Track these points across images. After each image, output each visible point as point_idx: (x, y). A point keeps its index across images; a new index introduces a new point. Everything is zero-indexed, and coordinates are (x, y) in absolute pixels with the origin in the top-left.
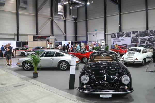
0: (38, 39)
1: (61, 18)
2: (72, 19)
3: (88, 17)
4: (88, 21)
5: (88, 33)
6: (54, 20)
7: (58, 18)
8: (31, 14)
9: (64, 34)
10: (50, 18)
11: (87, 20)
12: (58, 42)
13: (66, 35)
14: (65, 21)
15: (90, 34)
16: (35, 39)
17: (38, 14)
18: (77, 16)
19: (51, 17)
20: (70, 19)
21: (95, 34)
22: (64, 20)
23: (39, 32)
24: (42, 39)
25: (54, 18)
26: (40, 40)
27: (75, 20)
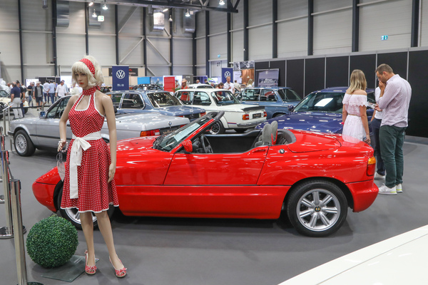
14: (171, 40)
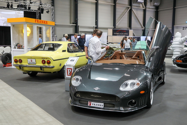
0: (117, 34)
1: (140, 7)
2: (153, 7)
3: (177, 5)
4: (176, 10)
5: (175, 26)
6: (133, 9)
7: (137, 6)
8: (109, 3)
9: (142, 28)
10: (129, 8)
11: (175, 8)
12: (136, 37)
13: (145, 28)
15: (177, 27)
16: (115, 33)
17: (117, 2)
18: (159, 3)
19: (129, 6)
20: (151, 7)
21: (185, 28)
22: (144, 9)
23: (116, 25)
24: (121, 34)
25: (133, 7)
26: (119, 34)
27: (157, 8)
